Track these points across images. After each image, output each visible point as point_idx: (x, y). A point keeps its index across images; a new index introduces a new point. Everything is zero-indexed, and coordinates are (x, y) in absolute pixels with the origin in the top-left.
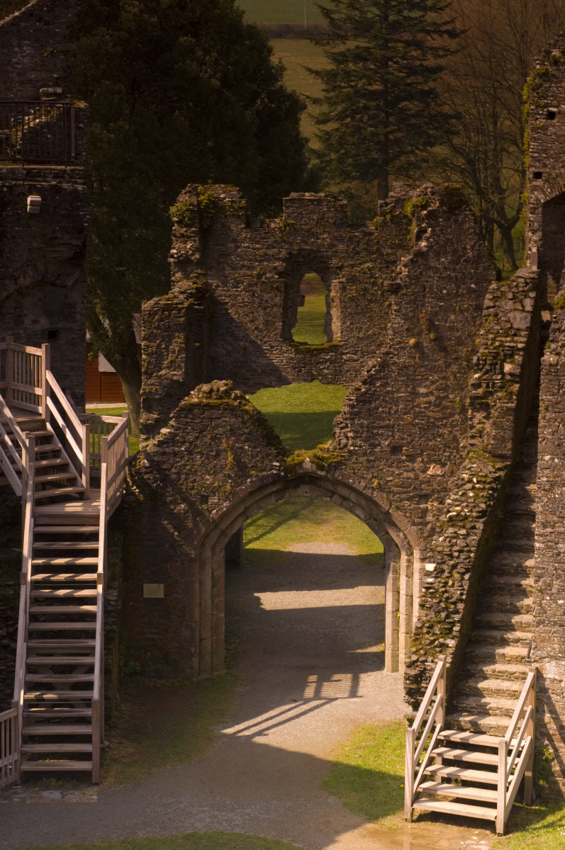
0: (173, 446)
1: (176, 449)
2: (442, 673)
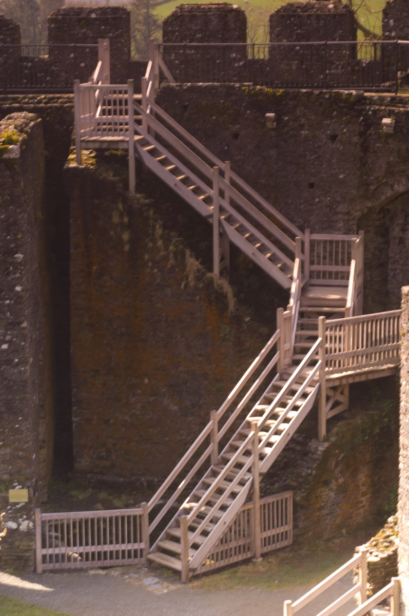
2: (361, 563)
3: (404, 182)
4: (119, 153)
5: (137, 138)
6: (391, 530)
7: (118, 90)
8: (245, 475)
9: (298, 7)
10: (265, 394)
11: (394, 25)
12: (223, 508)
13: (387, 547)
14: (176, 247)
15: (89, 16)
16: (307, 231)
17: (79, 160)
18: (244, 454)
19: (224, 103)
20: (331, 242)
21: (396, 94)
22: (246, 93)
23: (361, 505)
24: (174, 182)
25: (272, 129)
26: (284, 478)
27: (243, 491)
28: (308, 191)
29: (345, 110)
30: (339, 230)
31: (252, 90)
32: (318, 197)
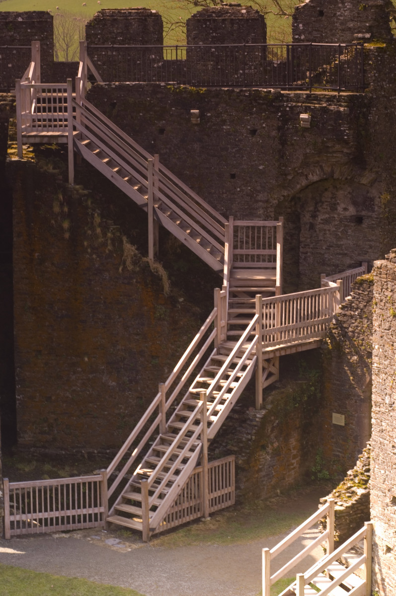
0: (350, 310)
1: (352, 313)
2: (329, 512)
3: (318, 172)
4: (54, 147)
5: (75, 133)
6: (351, 482)
7: (52, 88)
8: (194, 442)
9: (213, 12)
10: (205, 367)
11: (303, 29)
12: (177, 472)
13: (349, 497)
14: (113, 234)
15: (16, 20)
16: (231, 218)
17: (20, 154)
18: (193, 424)
19: (150, 100)
20: (253, 227)
21: (310, 92)
22: (171, 92)
23: (292, 467)
24: (111, 173)
25: (196, 125)
26: (224, 444)
27: (194, 456)
28: (230, 182)
29: (264, 106)
30: (259, 217)
31: (177, 89)
32: (239, 187)
